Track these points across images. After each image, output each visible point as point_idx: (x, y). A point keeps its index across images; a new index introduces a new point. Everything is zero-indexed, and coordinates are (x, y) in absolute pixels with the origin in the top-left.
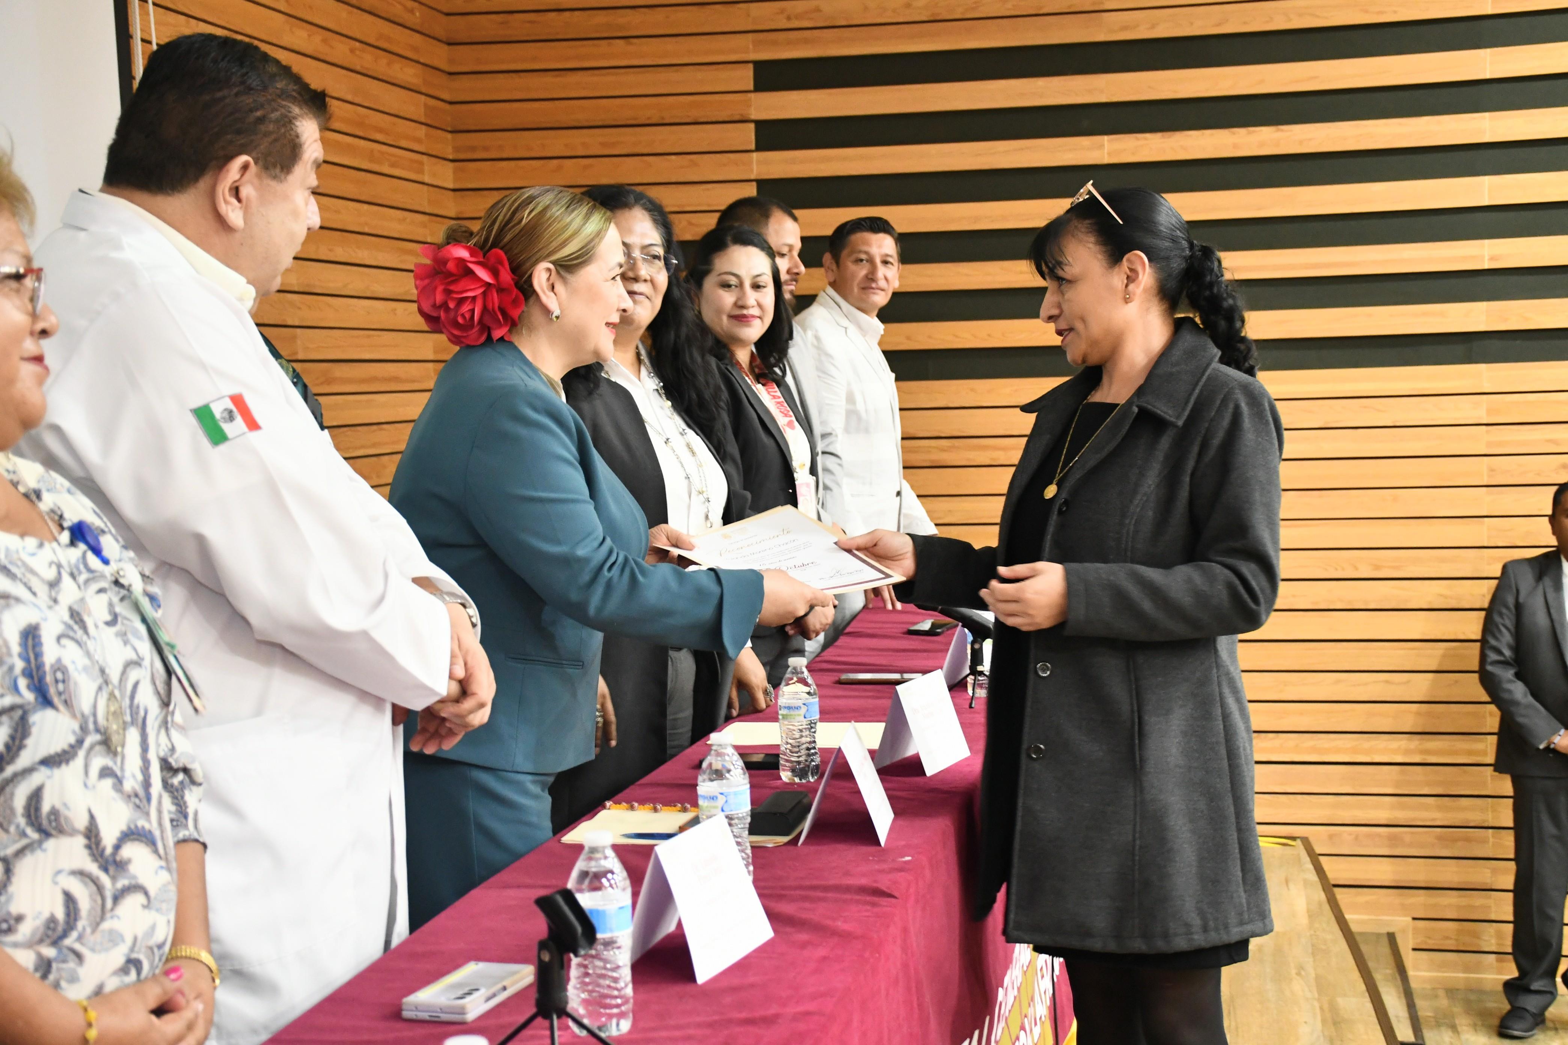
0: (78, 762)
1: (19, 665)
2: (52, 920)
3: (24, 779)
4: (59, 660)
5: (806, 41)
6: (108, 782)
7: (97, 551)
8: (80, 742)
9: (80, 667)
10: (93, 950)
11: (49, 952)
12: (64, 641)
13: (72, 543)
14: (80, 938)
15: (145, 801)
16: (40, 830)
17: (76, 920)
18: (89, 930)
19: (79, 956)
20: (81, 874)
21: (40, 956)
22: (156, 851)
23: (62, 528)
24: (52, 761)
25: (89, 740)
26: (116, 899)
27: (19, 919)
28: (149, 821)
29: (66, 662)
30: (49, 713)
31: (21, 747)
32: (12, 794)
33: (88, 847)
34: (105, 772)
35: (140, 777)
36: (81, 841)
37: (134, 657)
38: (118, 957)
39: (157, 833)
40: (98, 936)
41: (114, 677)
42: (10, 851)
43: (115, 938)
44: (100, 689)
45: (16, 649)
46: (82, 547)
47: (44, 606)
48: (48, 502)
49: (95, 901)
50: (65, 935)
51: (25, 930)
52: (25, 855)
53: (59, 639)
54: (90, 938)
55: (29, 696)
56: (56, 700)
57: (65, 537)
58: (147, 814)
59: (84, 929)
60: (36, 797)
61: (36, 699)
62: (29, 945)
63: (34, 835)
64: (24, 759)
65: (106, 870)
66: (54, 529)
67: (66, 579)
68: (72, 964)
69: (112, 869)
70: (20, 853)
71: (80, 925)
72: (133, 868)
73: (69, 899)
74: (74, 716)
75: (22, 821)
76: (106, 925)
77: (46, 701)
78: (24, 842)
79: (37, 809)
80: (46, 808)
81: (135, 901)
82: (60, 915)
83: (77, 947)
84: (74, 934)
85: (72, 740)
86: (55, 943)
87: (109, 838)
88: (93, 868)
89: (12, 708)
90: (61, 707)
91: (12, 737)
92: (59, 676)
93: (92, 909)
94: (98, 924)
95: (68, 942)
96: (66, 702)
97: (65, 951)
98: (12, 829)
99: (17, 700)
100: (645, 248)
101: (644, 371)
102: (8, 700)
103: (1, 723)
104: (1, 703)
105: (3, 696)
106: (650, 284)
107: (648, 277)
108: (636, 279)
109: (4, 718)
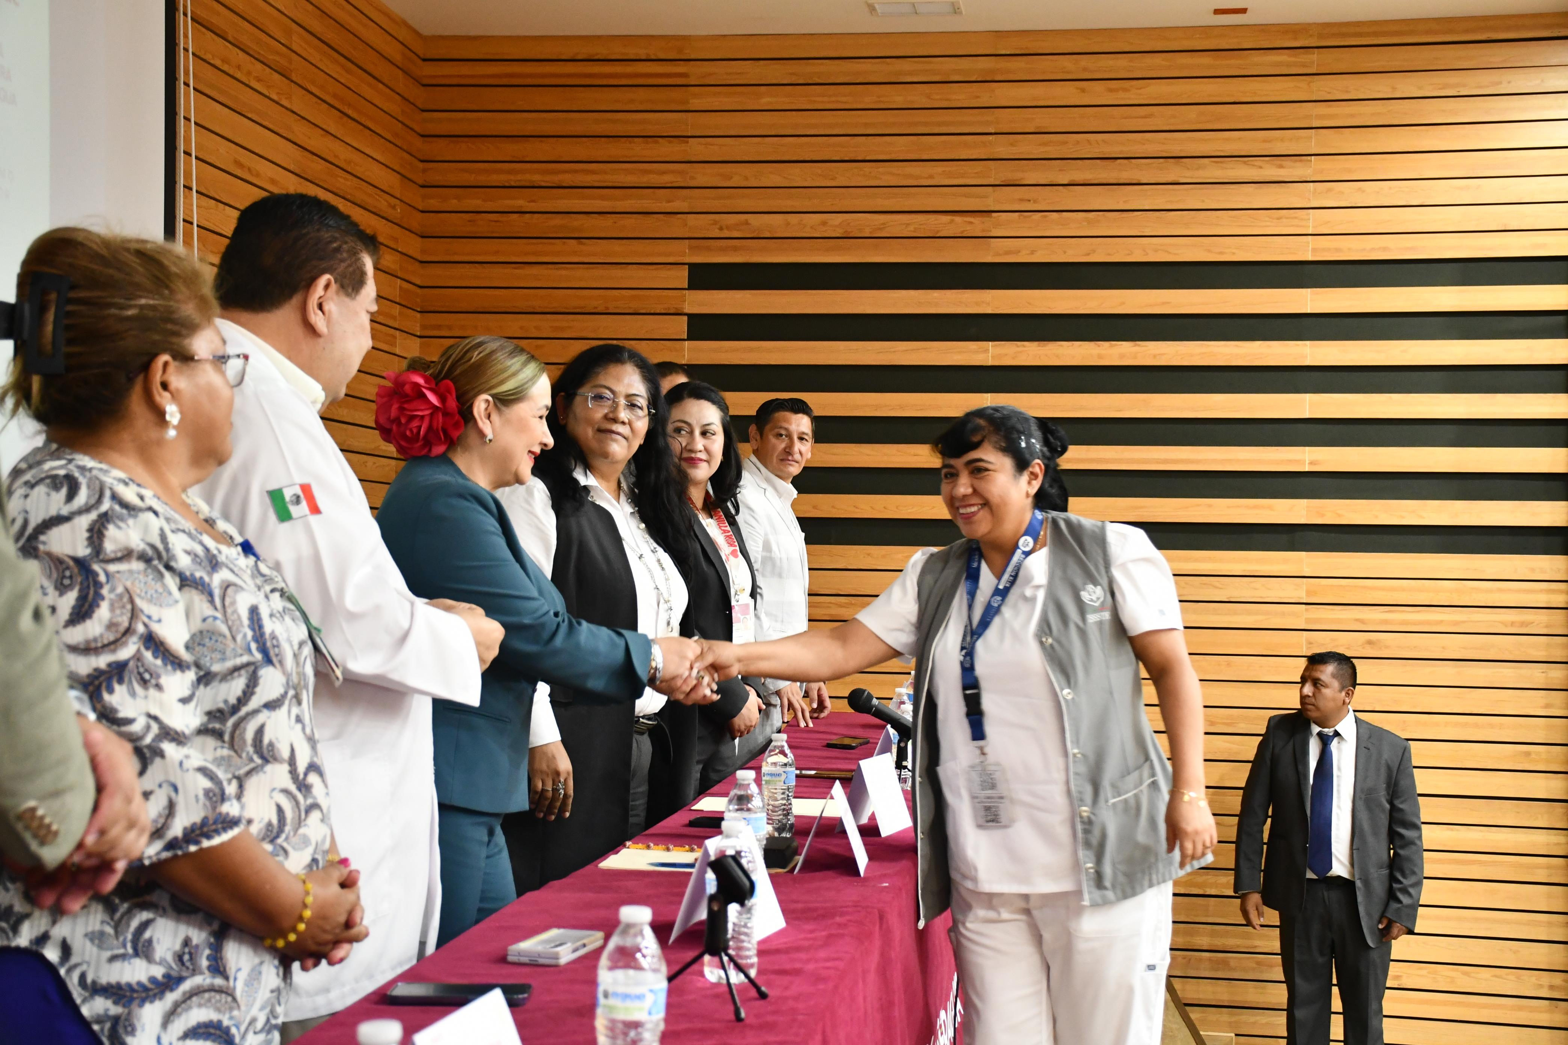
0: (285, 709)
1: (250, 633)
2: (270, 824)
3: (253, 717)
4: (273, 631)
5: (735, 249)
6: (299, 727)
8: (286, 694)
9: (285, 638)
10: (294, 848)
11: (269, 848)
12: (273, 619)
14: (287, 839)
16: (262, 757)
17: (284, 826)
18: (292, 834)
19: (286, 852)
20: (285, 791)
23: (234, 545)
24: (272, 705)
25: (291, 692)
26: (307, 812)
29: (277, 633)
30: (268, 671)
31: (253, 693)
32: (245, 729)
33: (289, 774)
34: (297, 718)
36: (285, 768)
38: (307, 856)
40: (297, 839)
41: (296, 651)
42: (242, 772)
43: (306, 841)
44: (294, 656)
45: (246, 622)
48: (221, 525)
49: (295, 813)
50: (278, 836)
51: (253, 831)
52: (252, 775)
53: (271, 616)
54: (294, 840)
55: (258, 656)
56: (274, 660)
57: (238, 550)
59: (289, 833)
60: (260, 732)
61: (263, 658)
63: (258, 761)
64: (255, 702)
65: (300, 791)
68: (281, 858)
69: (303, 790)
70: (249, 773)
71: (286, 829)
72: (314, 791)
73: (280, 810)
74: (284, 673)
75: (251, 750)
76: (302, 831)
77: (268, 661)
78: (252, 765)
79: (261, 741)
80: (266, 741)
81: (315, 816)
82: (275, 821)
83: (285, 845)
84: (283, 836)
85: (282, 691)
86: (272, 841)
87: (301, 767)
88: (293, 788)
89: (248, 665)
90: (277, 665)
91: (247, 686)
92: (275, 642)
93: (293, 818)
94: (297, 830)
95: (280, 841)
96: (280, 661)
97: (278, 848)
98: (244, 755)
99: (251, 659)
100: (628, 396)
101: (623, 498)
102: (245, 659)
103: (240, 676)
104: (239, 661)
105: (241, 655)
106: (628, 426)
107: (626, 421)
108: (615, 420)
109: (243, 672)
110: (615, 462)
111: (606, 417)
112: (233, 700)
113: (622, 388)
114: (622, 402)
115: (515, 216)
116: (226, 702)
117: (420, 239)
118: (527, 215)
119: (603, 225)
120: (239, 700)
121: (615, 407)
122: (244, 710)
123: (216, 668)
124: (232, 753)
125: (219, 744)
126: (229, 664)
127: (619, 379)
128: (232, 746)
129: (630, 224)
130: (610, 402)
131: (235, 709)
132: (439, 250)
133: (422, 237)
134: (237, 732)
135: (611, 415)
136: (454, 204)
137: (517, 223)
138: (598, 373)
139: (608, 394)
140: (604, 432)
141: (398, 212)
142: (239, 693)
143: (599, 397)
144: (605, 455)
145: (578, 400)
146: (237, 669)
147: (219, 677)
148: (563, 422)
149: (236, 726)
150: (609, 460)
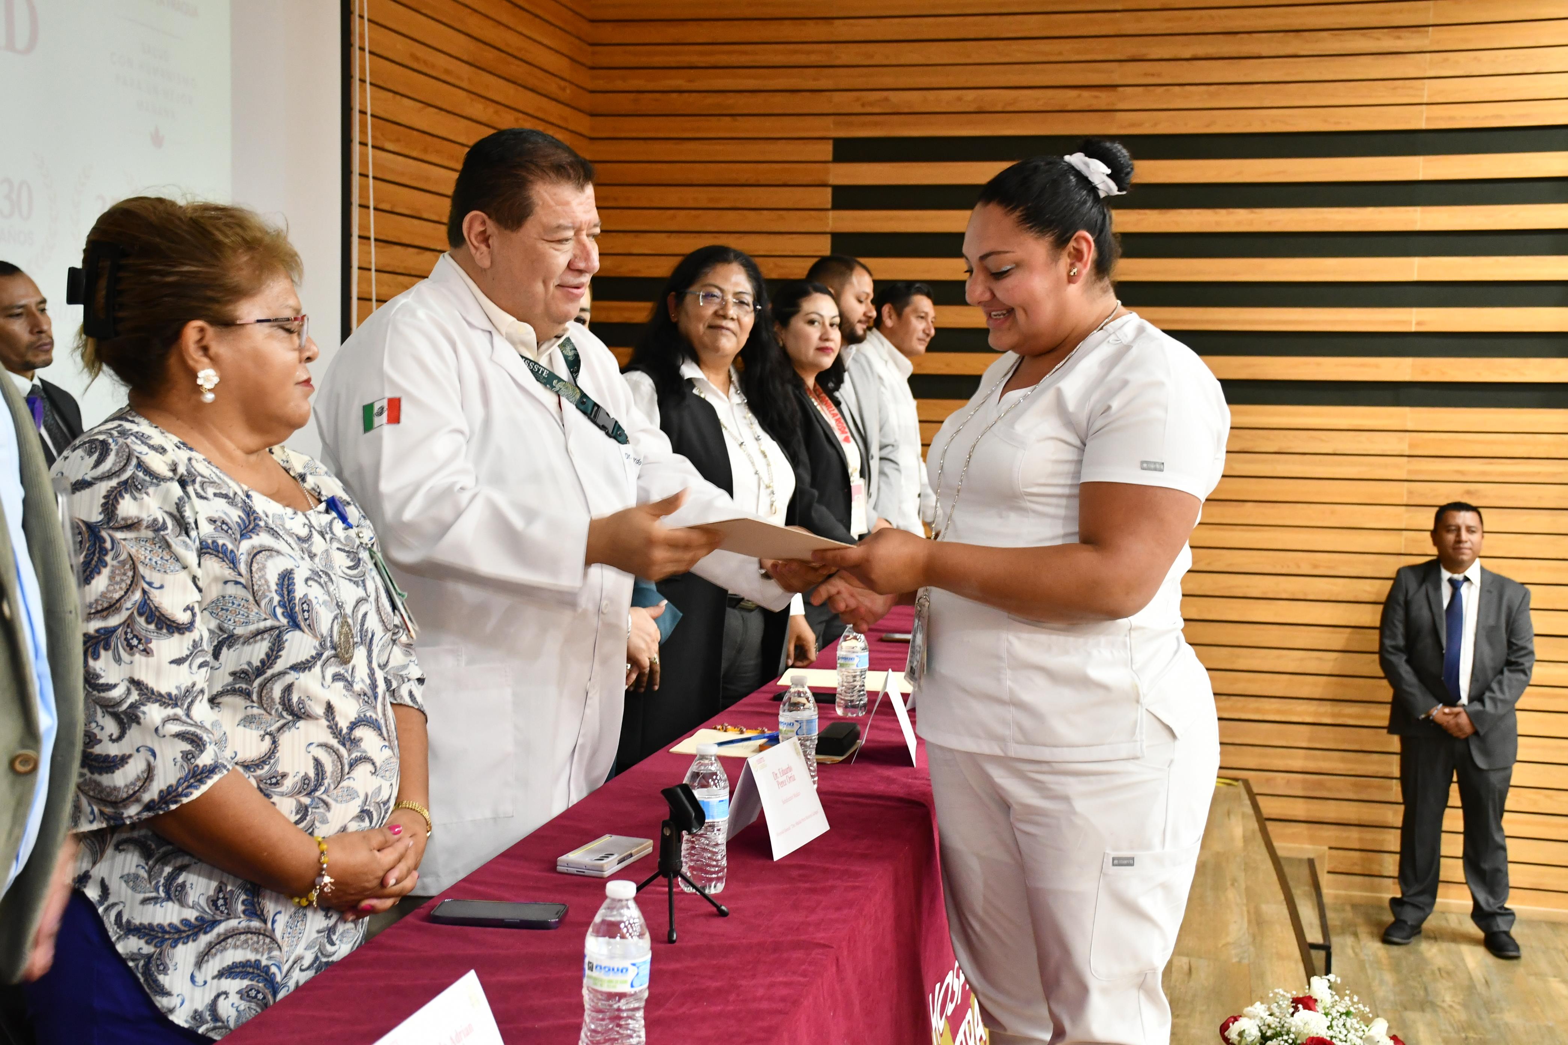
0: (317, 669)
1: (277, 598)
2: (306, 778)
3: (279, 679)
4: (306, 595)
5: (876, 124)
6: (340, 685)
7: (343, 518)
8: (320, 655)
9: (321, 602)
10: (336, 801)
11: (306, 801)
12: (310, 583)
13: (327, 511)
14: (326, 791)
15: (372, 698)
16: (292, 714)
17: (323, 779)
18: (332, 787)
19: (326, 804)
20: (325, 745)
21: (299, 803)
22: (381, 734)
23: (320, 502)
24: (299, 667)
25: (328, 653)
26: (351, 766)
27: (284, 776)
28: (377, 714)
29: (311, 597)
30: (298, 633)
31: (278, 657)
33: (330, 727)
34: (337, 677)
35: (368, 681)
36: (323, 723)
37: (364, 595)
38: (354, 807)
39: (382, 722)
40: (339, 790)
41: (348, 610)
42: (274, 728)
43: (351, 794)
44: (336, 617)
45: (274, 587)
46: (334, 514)
47: (298, 557)
48: (311, 481)
49: (337, 766)
50: (315, 790)
51: (288, 784)
52: (284, 731)
53: (307, 580)
54: (333, 792)
55: (284, 621)
56: (302, 624)
57: (322, 507)
58: (375, 708)
59: (329, 785)
60: (287, 691)
61: (288, 623)
62: (291, 794)
63: (289, 718)
64: (280, 665)
65: (344, 745)
66: (312, 501)
67: (316, 537)
68: (322, 810)
69: (348, 744)
71: (326, 782)
72: (363, 745)
73: (318, 763)
74: (315, 636)
76: (344, 784)
77: (295, 625)
78: (283, 722)
79: (290, 699)
80: (295, 699)
81: (364, 769)
82: (312, 774)
83: (324, 797)
84: (323, 789)
85: (314, 653)
86: (309, 794)
87: (344, 722)
88: (334, 742)
89: (272, 628)
90: (306, 629)
91: (271, 649)
92: (305, 607)
93: (335, 771)
94: (339, 783)
95: (318, 794)
96: (309, 625)
97: (316, 800)
98: (273, 712)
99: (277, 624)
100: (736, 294)
101: (732, 390)
102: (269, 623)
103: (263, 639)
104: (262, 625)
105: (265, 619)
106: (736, 323)
107: (735, 317)
108: (725, 317)
109: (266, 636)
110: (725, 356)
111: (716, 314)
112: (256, 663)
113: (730, 288)
114: (731, 299)
115: (674, 95)
116: (249, 664)
117: (589, 118)
118: (686, 95)
119: (756, 103)
120: (262, 662)
121: (724, 305)
122: (269, 673)
123: (239, 631)
124: (262, 711)
125: (249, 703)
126: (252, 628)
127: (726, 279)
128: (261, 705)
129: (779, 103)
130: (717, 300)
131: (259, 672)
132: (606, 126)
133: (592, 115)
134: (265, 692)
135: (721, 312)
136: (620, 85)
137: (677, 102)
138: (706, 274)
139: (717, 292)
140: (714, 328)
141: (567, 94)
142: (262, 655)
143: (709, 296)
144: (716, 349)
145: (689, 299)
146: (259, 633)
147: (242, 640)
148: (674, 320)
149: (262, 686)
150: (719, 354)
